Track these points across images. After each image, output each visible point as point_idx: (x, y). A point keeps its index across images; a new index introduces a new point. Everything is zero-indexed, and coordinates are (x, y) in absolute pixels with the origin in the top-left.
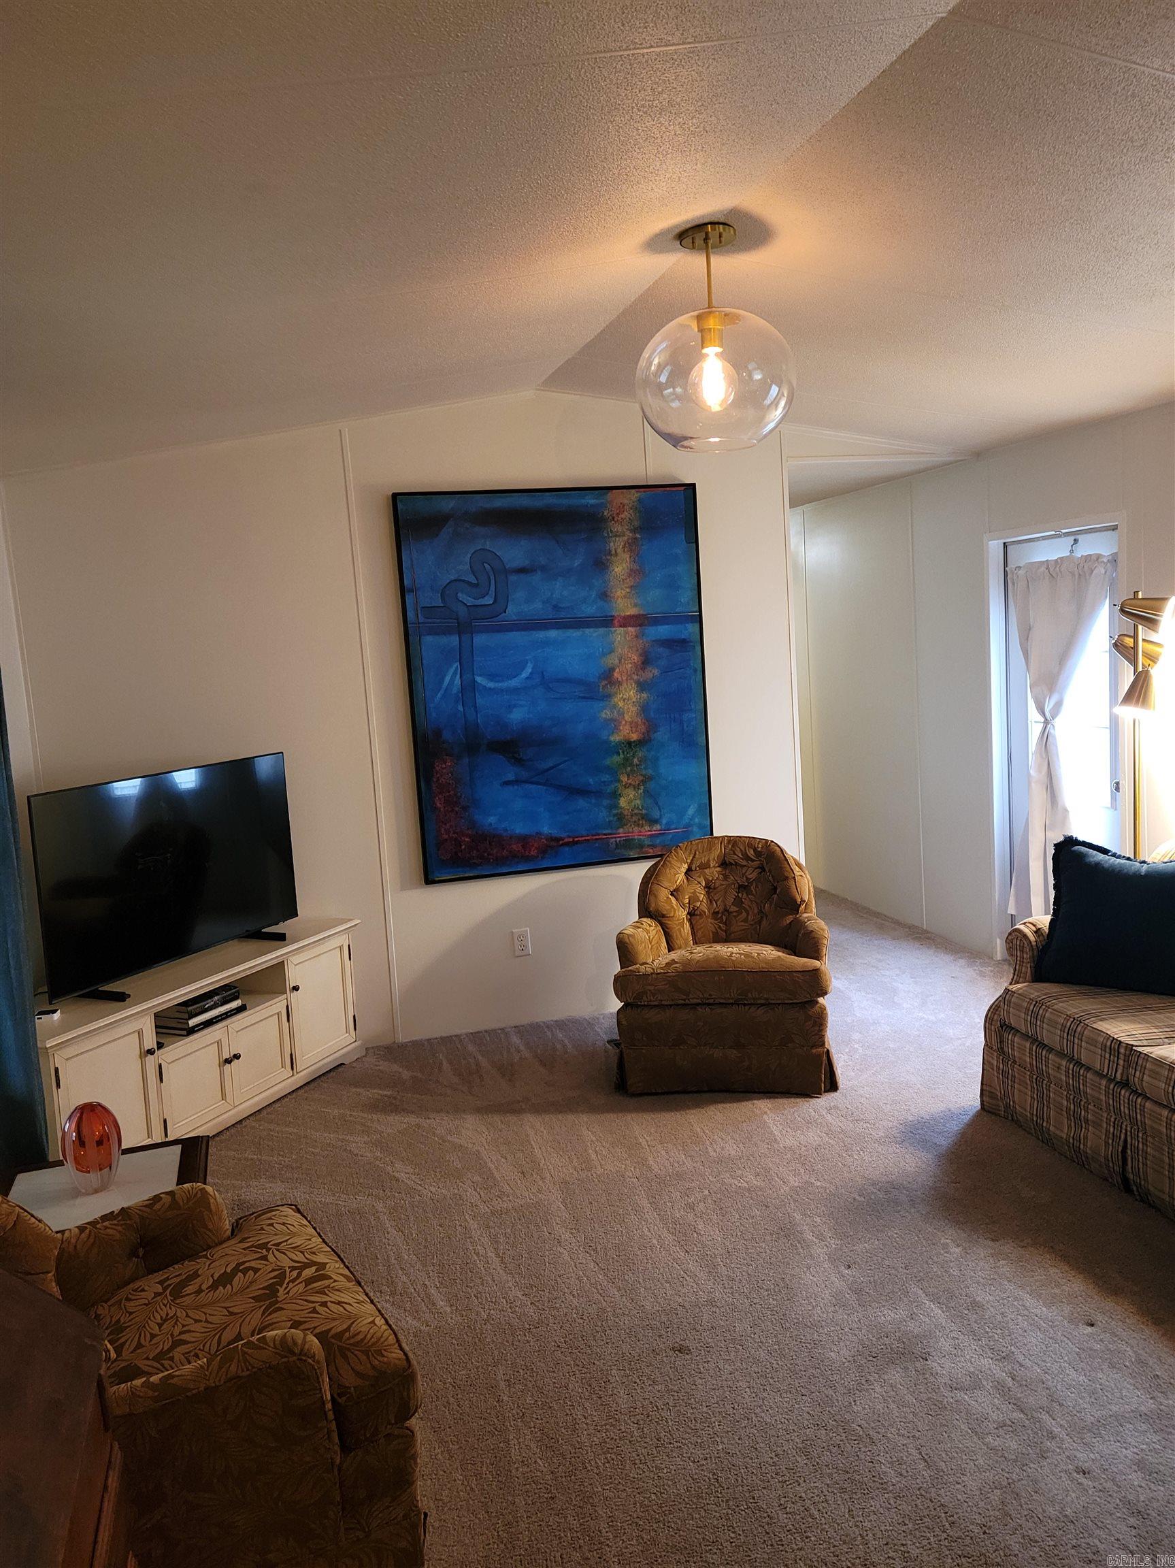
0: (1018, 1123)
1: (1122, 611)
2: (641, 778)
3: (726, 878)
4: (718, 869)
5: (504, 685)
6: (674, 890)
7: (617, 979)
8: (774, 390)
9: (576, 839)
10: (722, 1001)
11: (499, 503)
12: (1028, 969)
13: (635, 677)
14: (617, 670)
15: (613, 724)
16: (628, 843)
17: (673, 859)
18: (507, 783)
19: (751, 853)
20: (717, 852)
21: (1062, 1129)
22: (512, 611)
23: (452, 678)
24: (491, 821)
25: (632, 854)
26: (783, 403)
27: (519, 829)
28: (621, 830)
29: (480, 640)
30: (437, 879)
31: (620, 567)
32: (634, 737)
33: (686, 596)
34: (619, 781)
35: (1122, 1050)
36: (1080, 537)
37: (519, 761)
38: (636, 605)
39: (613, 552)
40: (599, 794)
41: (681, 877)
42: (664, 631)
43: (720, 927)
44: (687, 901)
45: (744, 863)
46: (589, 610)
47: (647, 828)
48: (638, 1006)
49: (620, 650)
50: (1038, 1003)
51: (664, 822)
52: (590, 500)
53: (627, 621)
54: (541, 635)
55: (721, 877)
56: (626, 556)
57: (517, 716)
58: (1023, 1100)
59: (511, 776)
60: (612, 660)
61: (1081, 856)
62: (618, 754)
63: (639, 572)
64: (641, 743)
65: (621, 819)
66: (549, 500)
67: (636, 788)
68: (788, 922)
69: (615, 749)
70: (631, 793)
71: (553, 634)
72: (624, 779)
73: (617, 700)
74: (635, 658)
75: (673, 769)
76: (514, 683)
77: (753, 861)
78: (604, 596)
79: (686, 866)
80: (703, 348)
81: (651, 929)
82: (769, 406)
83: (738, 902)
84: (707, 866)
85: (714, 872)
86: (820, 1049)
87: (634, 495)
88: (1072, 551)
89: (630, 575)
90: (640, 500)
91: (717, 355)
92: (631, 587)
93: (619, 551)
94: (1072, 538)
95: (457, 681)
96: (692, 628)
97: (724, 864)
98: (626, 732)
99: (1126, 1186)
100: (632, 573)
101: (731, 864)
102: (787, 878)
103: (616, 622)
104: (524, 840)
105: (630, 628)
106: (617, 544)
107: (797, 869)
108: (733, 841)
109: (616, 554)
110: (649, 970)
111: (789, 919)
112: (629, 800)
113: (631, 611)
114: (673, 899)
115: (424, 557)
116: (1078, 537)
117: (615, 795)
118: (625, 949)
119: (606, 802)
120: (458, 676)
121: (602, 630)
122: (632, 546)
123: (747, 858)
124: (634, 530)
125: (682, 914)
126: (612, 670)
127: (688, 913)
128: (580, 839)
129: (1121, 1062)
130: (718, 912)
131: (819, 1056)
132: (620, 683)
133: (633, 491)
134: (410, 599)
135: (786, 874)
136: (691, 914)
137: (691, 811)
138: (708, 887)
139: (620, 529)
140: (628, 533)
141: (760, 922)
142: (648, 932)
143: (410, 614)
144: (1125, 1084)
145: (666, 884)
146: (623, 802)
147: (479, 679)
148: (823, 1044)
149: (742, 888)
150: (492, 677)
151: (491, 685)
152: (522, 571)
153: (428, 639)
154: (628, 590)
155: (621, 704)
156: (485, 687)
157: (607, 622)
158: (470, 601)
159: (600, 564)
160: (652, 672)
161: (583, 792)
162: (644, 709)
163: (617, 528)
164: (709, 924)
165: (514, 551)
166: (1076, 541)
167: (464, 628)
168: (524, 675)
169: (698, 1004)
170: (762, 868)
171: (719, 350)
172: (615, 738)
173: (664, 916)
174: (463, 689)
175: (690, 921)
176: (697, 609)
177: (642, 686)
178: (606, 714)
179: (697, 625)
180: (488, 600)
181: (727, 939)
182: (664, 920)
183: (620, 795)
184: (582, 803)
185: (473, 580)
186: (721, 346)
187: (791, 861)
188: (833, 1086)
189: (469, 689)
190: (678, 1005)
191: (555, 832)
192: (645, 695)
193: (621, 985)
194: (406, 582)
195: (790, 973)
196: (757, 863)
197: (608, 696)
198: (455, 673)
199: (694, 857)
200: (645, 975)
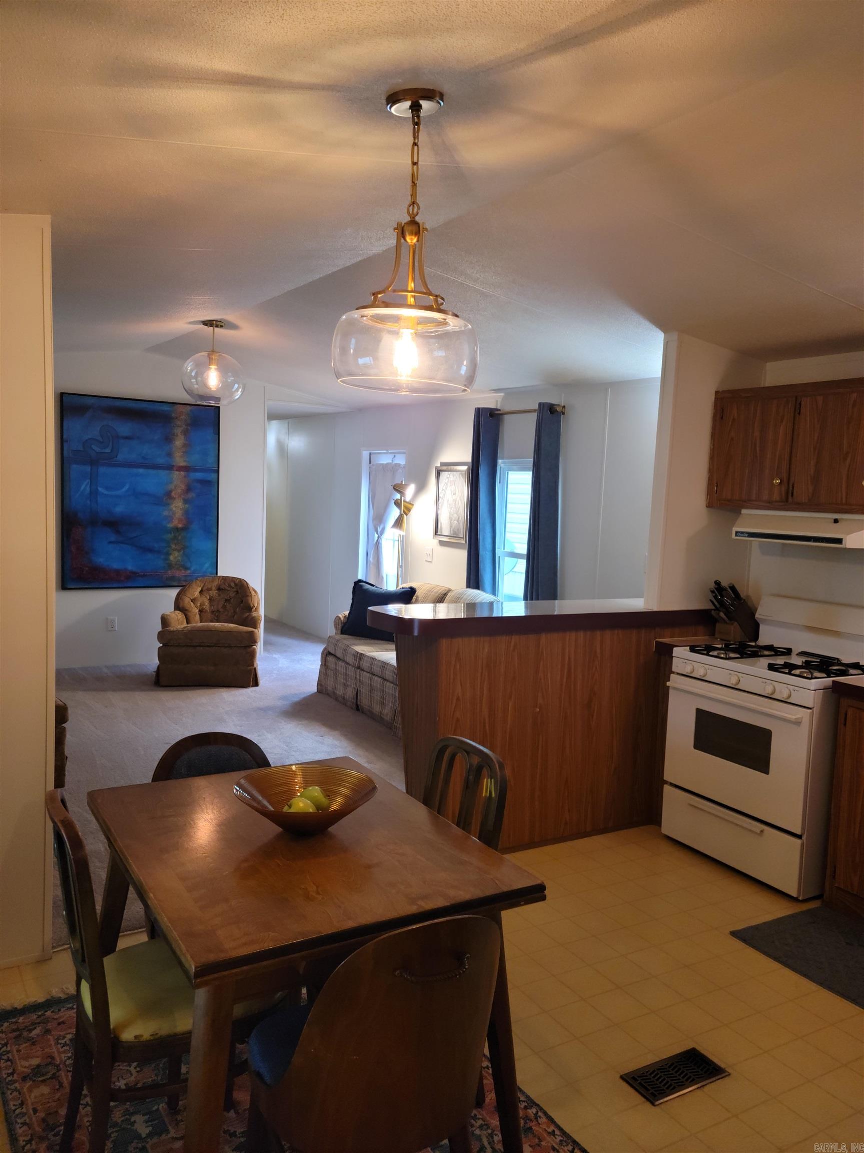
0: (328, 694)
1: (394, 488)
2: (182, 546)
3: (219, 595)
4: (216, 591)
5: (114, 493)
6: (193, 599)
7: (159, 633)
8: (236, 386)
9: (145, 574)
10: (209, 645)
11: (118, 403)
12: (339, 631)
13: (183, 496)
14: (173, 492)
15: (170, 518)
16: (173, 578)
17: (194, 585)
18: (110, 542)
19: (233, 584)
20: (216, 583)
21: (340, 692)
22: (121, 457)
23: (85, 487)
24: (101, 560)
25: (175, 584)
26: (240, 390)
27: (116, 566)
28: (169, 572)
29: (102, 470)
30: (69, 587)
31: (179, 442)
32: (180, 526)
33: (211, 460)
34: (170, 547)
35: (358, 655)
36: (397, 455)
37: (118, 532)
38: (185, 461)
39: (176, 434)
40: (159, 552)
41: (197, 594)
42: (199, 475)
43: (214, 618)
44: (199, 605)
45: (229, 589)
46: (161, 461)
47: (183, 572)
48: (168, 646)
49: (175, 483)
50: (338, 641)
51: (192, 569)
52: (165, 408)
53: (180, 469)
54: (135, 471)
55: (217, 595)
56: (182, 437)
57: (119, 509)
58: (330, 684)
59: (113, 539)
60: (172, 487)
61: (361, 586)
62: (171, 534)
63: (188, 446)
64: (183, 529)
65: (170, 566)
66: (144, 405)
67: (179, 551)
68: (246, 616)
69: (170, 531)
70: (176, 554)
71: (141, 471)
72: (173, 546)
73: (173, 507)
74: (183, 487)
75: (199, 543)
76: (118, 493)
77: (233, 588)
78: (170, 455)
79: (200, 589)
80: (210, 365)
81: (179, 615)
82: (235, 391)
83: (224, 607)
84: (210, 589)
85: (214, 593)
86: (252, 667)
87: (189, 408)
88: (392, 461)
89: (183, 446)
90: (191, 411)
91: (215, 369)
92: (183, 452)
93: (179, 434)
94: (393, 455)
95: (88, 489)
96: (214, 476)
97: (219, 589)
98: (176, 523)
99: (358, 708)
100: (184, 445)
101: (223, 589)
102: (248, 596)
103: (175, 469)
104: (118, 572)
105: (182, 472)
106: (178, 431)
107: (253, 592)
108: (225, 579)
109: (177, 435)
110: (175, 629)
111: (247, 614)
112: (175, 557)
113: (183, 464)
114: (192, 603)
115: (75, 426)
116: (396, 455)
117: (168, 554)
118: (165, 621)
119: (163, 557)
120: (89, 486)
121: (167, 472)
122: (185, 433)
123: (230, 586)
124: (187, 425)
125: (197, 611)
126: (171, 492)
127: (199, 611)
128: (148, 574)
129: (358, 660)
130: (214, 611)
131: (251, 670)
132: (175, 499)
133: (188, 406)
134: (65, 445)
135: (248, 594)
136: (201, 611)
137: (207, 565)
138: (210, 600)
139: (180, 423)
140: (184, 426)
141: (233, 617)
142: (177, 616)
143: (65, 453)
144: (359, 668)
145: (189, 595)
146: (171, 558)
147: (100, 489)
148: (253, 665)
149: (226, 600)
150: (107, 488)
151: (106, 492)
152: (127, 438)
153: (74, 467)
154: (182, 454)
155: (174, 509)
156: (103, 494)
157: (170, 468)
158: (98, 450)
159: (168, 439)
160: (191, 495)
161: (150, 550)
162: (186, 512)
163: (179, 423)
164: (209, 615)
165: (124, 428)
166: (395, 456)
167: (94, 462)
168: (124, 490)
169: (197, 646)
170: (237, 592)
171: (216, 367)
172: (170, 525)
173: (186, 610)
174: (91, 492)
175: (200, 615)
176: (217, 467)
177: (186, 501)
178: (166, 513)
179: (216, 474)
180: (108, 450)
181: (218, 621)
182: (187, 613)
183: (170, 554)
184: (150, 556)
185: (100, 439)
186: (217, 366)
187: (251, 589)
188: (256, 684)
189: (94, 494)
190: (188, 646)
191: (134, 569)
192: (187, 506)
193: (161, 636)
194: (64, 437)
195: (240, 632)
196: (235, 589)
197: (168, 504)
198: (86, 485)
199: (204, 585)
200: (173, 631)
